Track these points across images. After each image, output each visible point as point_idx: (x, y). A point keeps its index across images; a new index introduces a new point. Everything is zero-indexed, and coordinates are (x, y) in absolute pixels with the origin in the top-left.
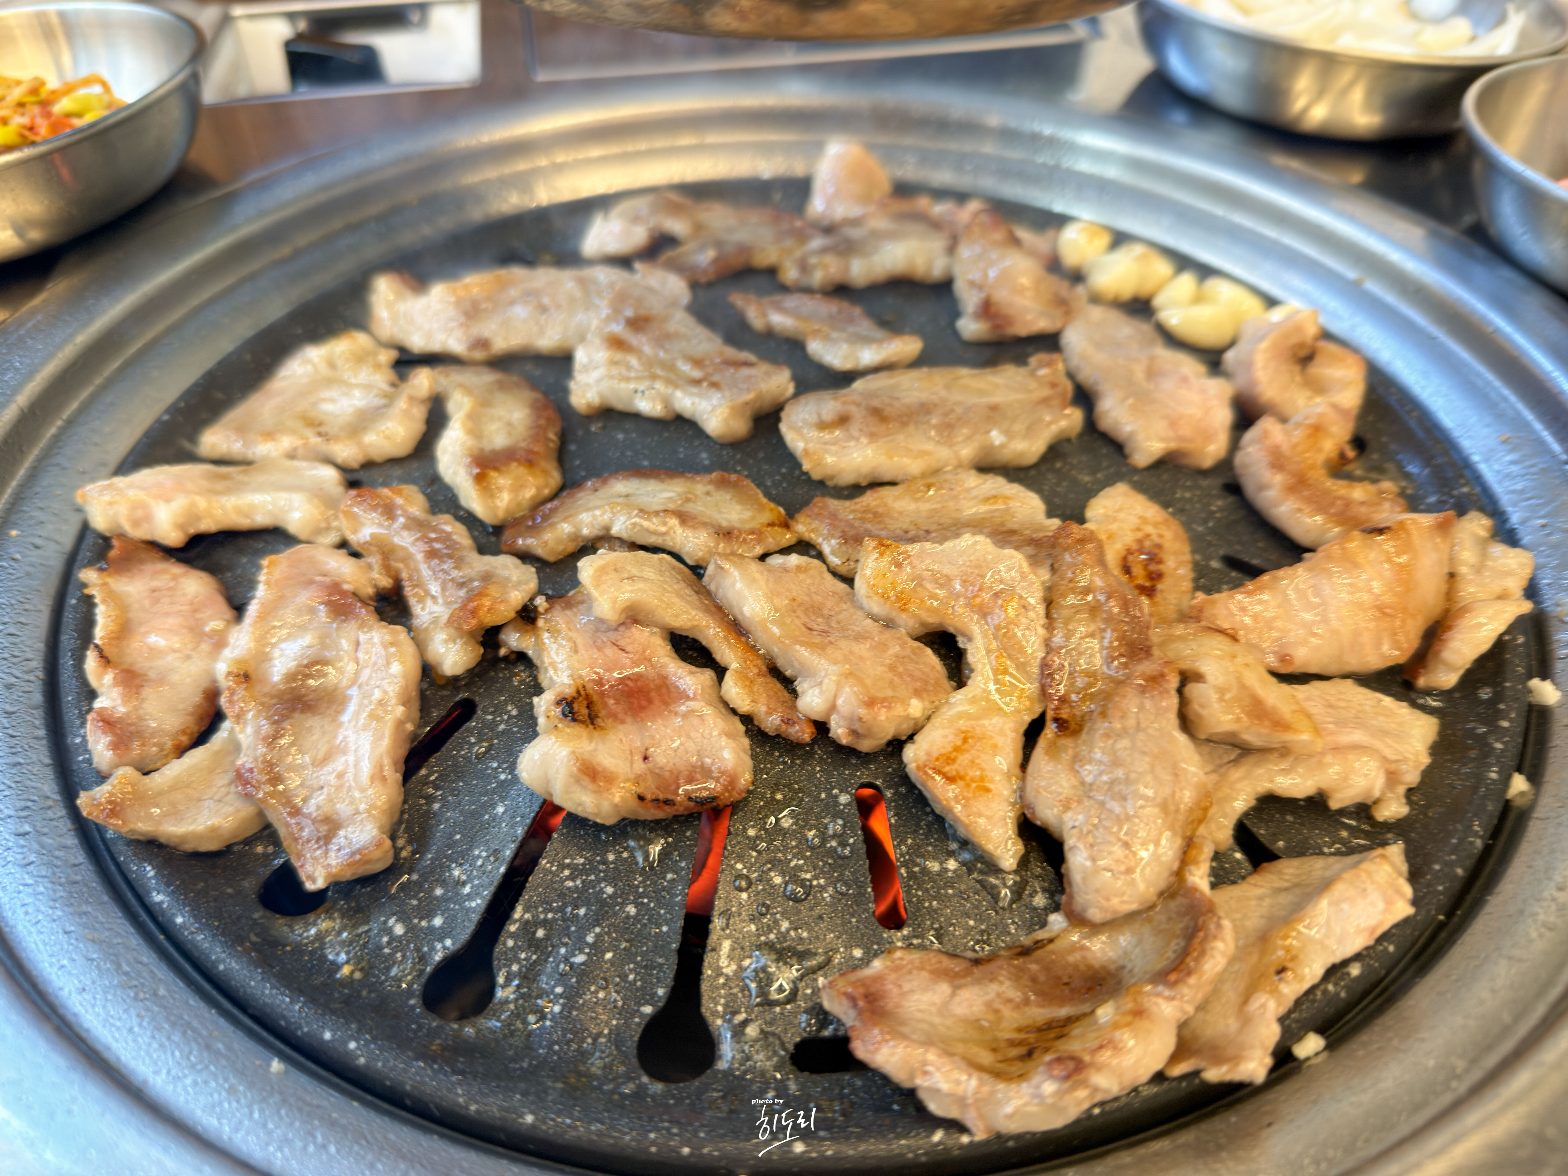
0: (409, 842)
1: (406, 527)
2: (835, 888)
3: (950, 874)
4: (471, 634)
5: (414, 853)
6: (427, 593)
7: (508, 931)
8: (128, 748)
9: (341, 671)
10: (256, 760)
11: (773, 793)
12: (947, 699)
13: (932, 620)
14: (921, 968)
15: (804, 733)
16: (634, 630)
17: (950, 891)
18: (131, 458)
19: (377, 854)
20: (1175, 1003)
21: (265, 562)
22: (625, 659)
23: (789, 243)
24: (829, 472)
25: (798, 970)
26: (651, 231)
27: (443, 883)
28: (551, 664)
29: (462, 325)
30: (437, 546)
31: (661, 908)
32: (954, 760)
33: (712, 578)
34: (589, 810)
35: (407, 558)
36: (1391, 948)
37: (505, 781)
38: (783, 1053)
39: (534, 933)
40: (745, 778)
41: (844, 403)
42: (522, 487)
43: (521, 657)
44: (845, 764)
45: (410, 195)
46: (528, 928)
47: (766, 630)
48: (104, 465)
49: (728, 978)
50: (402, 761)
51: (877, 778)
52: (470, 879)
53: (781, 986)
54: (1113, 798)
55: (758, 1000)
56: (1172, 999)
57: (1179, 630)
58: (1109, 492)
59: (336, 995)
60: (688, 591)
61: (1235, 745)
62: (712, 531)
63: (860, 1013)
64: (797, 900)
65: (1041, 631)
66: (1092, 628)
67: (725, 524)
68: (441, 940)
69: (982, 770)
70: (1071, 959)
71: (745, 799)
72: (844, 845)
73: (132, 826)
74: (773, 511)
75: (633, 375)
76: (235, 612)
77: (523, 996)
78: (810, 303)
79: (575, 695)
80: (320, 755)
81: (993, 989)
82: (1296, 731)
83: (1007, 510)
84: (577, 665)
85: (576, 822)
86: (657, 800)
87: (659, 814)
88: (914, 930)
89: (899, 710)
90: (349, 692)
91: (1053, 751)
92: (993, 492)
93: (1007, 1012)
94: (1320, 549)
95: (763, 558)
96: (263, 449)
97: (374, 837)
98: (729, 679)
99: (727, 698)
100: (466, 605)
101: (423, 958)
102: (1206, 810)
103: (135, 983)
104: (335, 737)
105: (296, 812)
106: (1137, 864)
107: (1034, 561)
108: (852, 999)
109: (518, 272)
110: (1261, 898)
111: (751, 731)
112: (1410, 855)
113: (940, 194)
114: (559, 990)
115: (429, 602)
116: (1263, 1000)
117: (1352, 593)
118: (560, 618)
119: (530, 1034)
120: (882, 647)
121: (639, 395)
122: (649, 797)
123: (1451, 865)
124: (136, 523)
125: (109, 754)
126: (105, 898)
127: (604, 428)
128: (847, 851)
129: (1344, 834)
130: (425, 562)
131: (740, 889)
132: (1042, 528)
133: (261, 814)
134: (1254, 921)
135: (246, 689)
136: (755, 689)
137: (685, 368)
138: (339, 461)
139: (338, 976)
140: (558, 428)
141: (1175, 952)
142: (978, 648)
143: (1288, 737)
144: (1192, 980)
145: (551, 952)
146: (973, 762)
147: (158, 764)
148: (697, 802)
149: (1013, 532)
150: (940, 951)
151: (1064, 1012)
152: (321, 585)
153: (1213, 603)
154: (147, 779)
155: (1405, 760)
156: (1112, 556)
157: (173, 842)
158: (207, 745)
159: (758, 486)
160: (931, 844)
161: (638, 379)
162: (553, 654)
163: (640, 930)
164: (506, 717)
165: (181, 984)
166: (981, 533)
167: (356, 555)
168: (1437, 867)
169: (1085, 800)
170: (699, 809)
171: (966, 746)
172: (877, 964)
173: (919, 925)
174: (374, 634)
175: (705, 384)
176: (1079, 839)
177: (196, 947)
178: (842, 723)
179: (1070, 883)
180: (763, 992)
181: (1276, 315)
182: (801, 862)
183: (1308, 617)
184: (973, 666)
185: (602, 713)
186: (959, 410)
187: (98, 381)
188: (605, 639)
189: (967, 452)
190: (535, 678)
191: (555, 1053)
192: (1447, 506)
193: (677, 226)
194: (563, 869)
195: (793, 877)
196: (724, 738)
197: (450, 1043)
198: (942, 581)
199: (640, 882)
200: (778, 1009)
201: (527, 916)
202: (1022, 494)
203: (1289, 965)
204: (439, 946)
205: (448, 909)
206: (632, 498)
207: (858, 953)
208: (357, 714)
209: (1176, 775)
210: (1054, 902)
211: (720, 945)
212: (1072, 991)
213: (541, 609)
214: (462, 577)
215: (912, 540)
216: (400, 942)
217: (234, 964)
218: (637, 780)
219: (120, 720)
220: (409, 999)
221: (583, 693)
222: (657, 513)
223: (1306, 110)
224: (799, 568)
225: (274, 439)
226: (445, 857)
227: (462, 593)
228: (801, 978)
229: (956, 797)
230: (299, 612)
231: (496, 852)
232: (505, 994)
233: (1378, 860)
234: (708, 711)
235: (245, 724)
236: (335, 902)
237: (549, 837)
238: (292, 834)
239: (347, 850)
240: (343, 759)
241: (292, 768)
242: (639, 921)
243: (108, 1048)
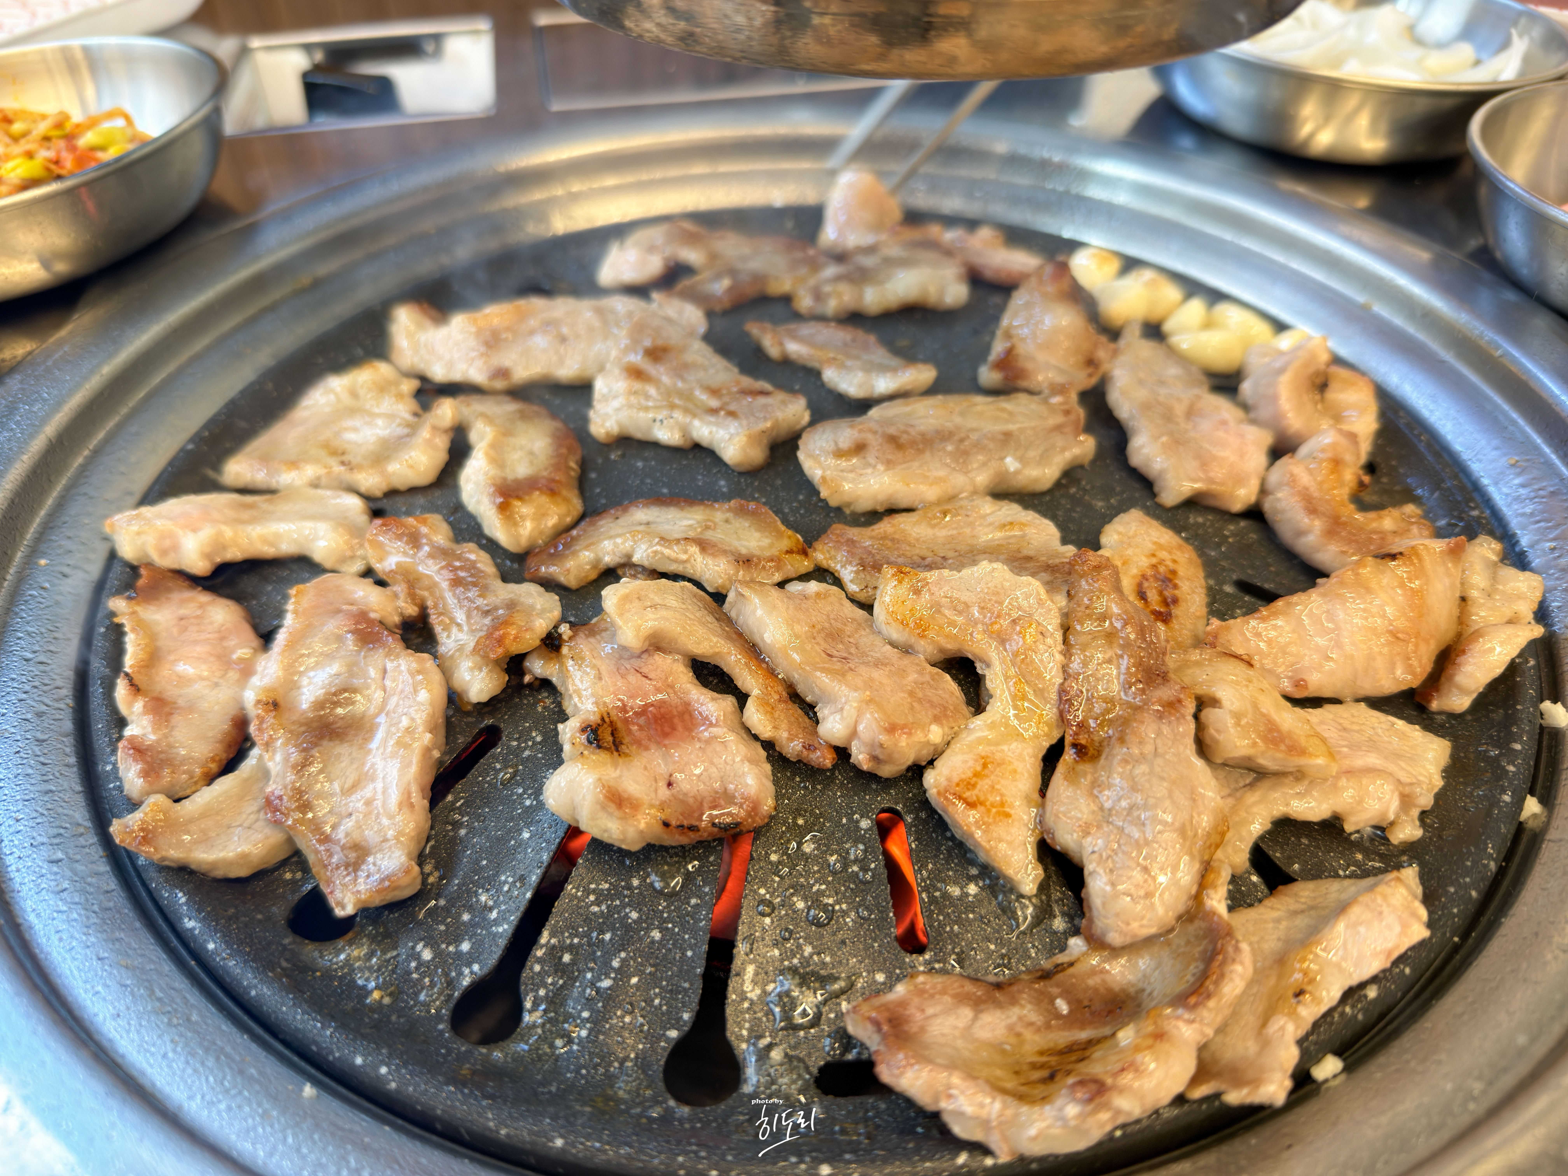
0: (436, 868)
1: (431, 556)
2: (858, 913)
3: (970, 899)
4: (497, 662)
5: (441, 878)
6: (453, 620)
7: (535, 956)
8: (158, 776)
9: (369, 699)
10: (285, 787)
11: (795, 819)
12: (966, 726)
13: (950, 646)
14: (943, 992)
15: (825, 759)
16: (656, 657)
17: (971, 916)
18: (157, 487)
19: (405, 881)
20: (1196, 1026)
21: (293, 591)
22: (648, 685)
23: (803, 271)
24: (846, 498)
25: (822, 995)
26: (666, 260)
27: (470, 909)
28: (575, 691)
29: (482, 355)
30: (462, 574)
31: (685, 933)
32: (974, 786)
33: (733, 605)
34: (615, 836)
35: (433, 587)
36: (1407, 971)
37: (531, 806)
38: (807, 1076)
39: (561, 958)
40: (768, 804)
41: (860, 431)
42: (544, 515)
43: (545, 684)
44: (866, 789)
45: (428, 224)
46: (554, 953)
47: (787, 656)
48: (130, 493)
49: (752, 1003)
50: (429, 787)
51: (897, 803)
52: (497, 904)
53: (805, 1010)
54: (1131, 823)
55: (782, 1024)
56: (1192, 1022)
57: (1195, 655)
58: (1123, 518)
59: (367, 1020)
60: (710, 619)
61: (1250, 769)
62: (731, 558)
63: (885, 1037)
64: (819, 925)
65: (1059, 657)
66: (1109, 654)
67: (744, 551)
68: (469, 965)
69: (1002, 795)
70: (1091, 982)
71: (768, 824)
72: (865, 869)
73: (164, 853)
74: (790, 539)
75: (650, 404)
76: (261, 640)
77: (550, 1020)
78: (825, 331)
79: (599, 721)
80: (349, 783)
81: (1015, 1012)
82: (1311, 755)
83: (1023, 536)
84: (601, 693)
85: (600, 847)
86: (682, 826)
87: (684, 840)
88: (935, 954)
89: (919, 736)
90: (378, 720)
91: (1072, 777)
92: (1009, 519)
93: (1028, 1034)
94: (1333, 575)
95: (781, 585)
96: (286, 478)
97: (402, 865)
98: (751, 706)
99: (749, 724)
100: (491, 634)
101: (451, 984)
102: (1223, 834)
103: (169, 1009)
104: (363, 764)
105: (326, 839)
106: (1156, 889)
107: (1051, 587)
108: (877, 1024)
109: (537, 303)
110: (1278, 921)
111: (773, 757)
112: (1424, 878)
113: (950, 221)
114: (585, 1014)
115: (454, 630)
116: (1282, 1023)
117: (1366, 619)
118: (583, 645)
119: (558, 1058)
120: (902, 673)
121: (658, 424)
122: (674, 823)
123: (1467, 887)
124: (164, 553)
125: (139, 782)
126: (138, 924)
127: (623, 456)
128: (868, 876)
129: (1359, 857)
130: (450, 590)
131: (763, 915)
132: (1057, 555)
133: (290, 840)
134: (1271, 944)
135: (274, 717)
136: (776, 715)
137: (702, 396)
138: (363, 489)
139: (368, 1001)
140: (578, 457)
141: (1194, 975)
142: (996, 674)
143: (1302, 761)
144: (1211, 1003)
145: (577, 977)
146: (993, 787)
147: (188, 792)
148: (720, 828)
149: (1029, 559)
150: (961, 975)
151: (1084, 1035)
152: (349, 614)
153: (1228, 629)
154: (178, 806)
155: (1419, 783)
156: (1128, 584)
157: (204, 868)
158: (236, 772)
159: (776, 513)
160: (951, 869)
161: (656, 408)
162: (577, 682)
163: (665, 955)
164: (530, 743)
165: (213, 1010)
166: (997, 560)
167: (381, 583)
168: (1452, 890)
169: (1105, 825)
170: (723, 835)
171: (986, 771)
172: (900, 989)
173: (941, 949)
174: (401, 661)
175: (722, 413)
176: (1098, 864)
177: (228, 973)
178: (862, 749)
179: (1090, 908)
180: (787, 1016)
181: (1285, 342)
182: (823, 887)
183: (1321, 641)
184: (992, 692)
185: (626, 740)
186: (974, 437)
187: (124, 410)
188: (628, 667)
189: (982, 478)
190: (559, 705)
191: (583, 1076)
192: (1457, 530)
193: (692, 256)
194: (588, 895)
195: (815, 901)
196: (747, 764)
197: (479, 1067)
198: (960, 608)
199: (664, 908)
200: (802, 1033)
201: (553, 941)
202: (1038, 522)
203: (1309, 988)
204: (467, 971)
205: (475, 934)
206: (653, 526)
207: (880, 977)
208: (385, 741)
209: (1194, 798)
210: (1074, 925)
211: (745, 969)
212: (1093, 1014)
213: (565, 637)
214: (487, 605)
215: (930, 567)
216: (428, 968)
217: (265, 990)
218: (662, 807)
219: (150, 748)
220: (437, 1024)
221: (607, 720)
222: (678, 541)
223: (1312, 135)
224: (818, 595)
225: (298, 468)
226: (472, 883)
227: (487, 621)
228: (825, 1002)
229: (977, 822)
230: (327, 641)
231: (522, 879)
232: (533, 1019)
233: (1393, 883)
234: (731, 737)
235: (274, 752)
236: (363, 927)
237: (573, 863)
238: (321, 861)
239: (377, 876)
240: (371, 786)
241: (320, 795)
242: (664, 946)
243: (143, 1074)
